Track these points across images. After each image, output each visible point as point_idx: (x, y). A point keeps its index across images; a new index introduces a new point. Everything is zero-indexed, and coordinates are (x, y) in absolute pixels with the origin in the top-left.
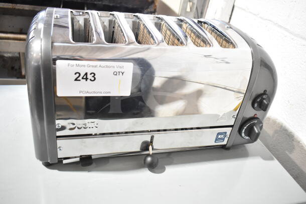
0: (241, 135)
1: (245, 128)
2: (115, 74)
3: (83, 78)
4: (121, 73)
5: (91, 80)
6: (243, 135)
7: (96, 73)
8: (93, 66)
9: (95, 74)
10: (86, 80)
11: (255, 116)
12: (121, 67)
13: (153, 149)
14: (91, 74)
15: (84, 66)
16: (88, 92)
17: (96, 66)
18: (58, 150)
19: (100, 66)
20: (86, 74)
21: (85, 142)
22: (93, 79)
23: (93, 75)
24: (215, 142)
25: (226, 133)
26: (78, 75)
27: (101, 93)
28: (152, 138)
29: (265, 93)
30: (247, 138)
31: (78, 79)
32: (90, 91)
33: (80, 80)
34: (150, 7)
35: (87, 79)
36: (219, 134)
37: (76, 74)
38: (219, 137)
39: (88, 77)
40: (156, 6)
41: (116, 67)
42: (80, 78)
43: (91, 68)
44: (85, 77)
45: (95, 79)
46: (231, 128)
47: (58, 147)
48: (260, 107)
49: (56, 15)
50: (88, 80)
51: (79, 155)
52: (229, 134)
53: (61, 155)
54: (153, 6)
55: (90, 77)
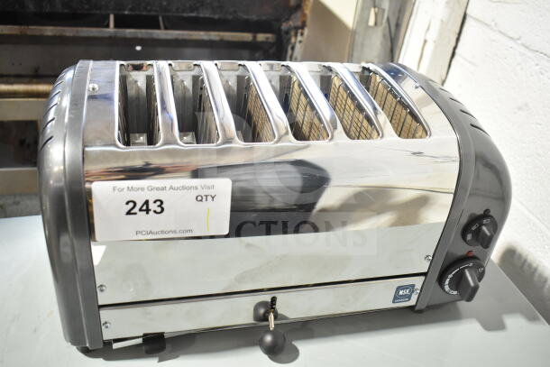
0: (443, 289)
1: (450, 276)
2: (199, 199)
3: (141, 210)
4: (209, 198)
5: (155, 212)
6: (447, 288)
7: (164, 200)
8: (157, 189)
9: (162, 202)
10: (147, 213)
11: (471, 255)
12: (209, 188)
13: (275, 318)
14: (155, 202)
15: (142, 189)
16: (151, 232)
17: (164, 189)
18: (103, 327)
19: (171, 188)
20: (147, 202)
21: (150, 314)
22: (159, 210)
23: (158, 203)
24: (393, 302)
25: (413, 286)
26: (131, 205)
27: (175, 232)
28: (274, 300)
29: (486, 214)
30: (455, 293)
31: (132, 212)
32: (154, 230)
33: (135, 214)
34: (293, 16)
35: (148, 211)
36: (399, 288)
37: (127, 203)
38: (401, 293)
39: (150, 208)
40: (305, 15)
41: (199, 187)
42: (136, 210)
43: (155, 192)
44: (144, 208)
45: (163, 210)
46: (423, 278)
47: (102, 323)
48: (477, 240)
49: (91, 86)
50: (151, 213)
51: (142, 334)
52: (420, 288)
53: (107, 335)
54: (299, 14)
55: (153, 206)
